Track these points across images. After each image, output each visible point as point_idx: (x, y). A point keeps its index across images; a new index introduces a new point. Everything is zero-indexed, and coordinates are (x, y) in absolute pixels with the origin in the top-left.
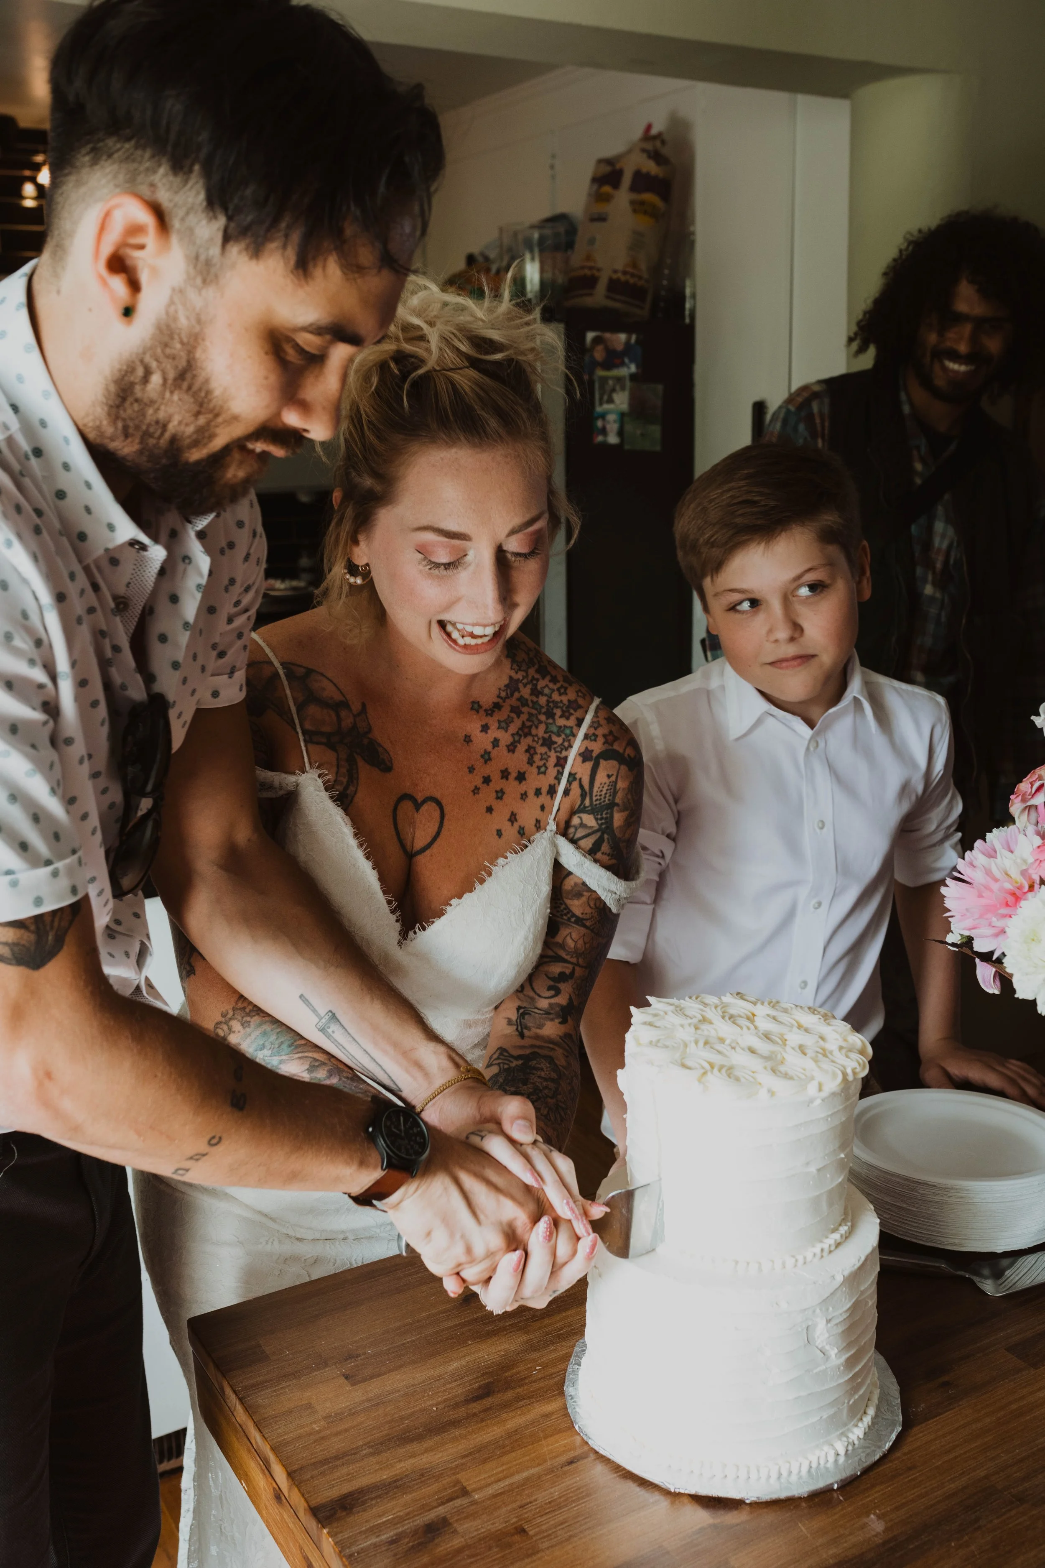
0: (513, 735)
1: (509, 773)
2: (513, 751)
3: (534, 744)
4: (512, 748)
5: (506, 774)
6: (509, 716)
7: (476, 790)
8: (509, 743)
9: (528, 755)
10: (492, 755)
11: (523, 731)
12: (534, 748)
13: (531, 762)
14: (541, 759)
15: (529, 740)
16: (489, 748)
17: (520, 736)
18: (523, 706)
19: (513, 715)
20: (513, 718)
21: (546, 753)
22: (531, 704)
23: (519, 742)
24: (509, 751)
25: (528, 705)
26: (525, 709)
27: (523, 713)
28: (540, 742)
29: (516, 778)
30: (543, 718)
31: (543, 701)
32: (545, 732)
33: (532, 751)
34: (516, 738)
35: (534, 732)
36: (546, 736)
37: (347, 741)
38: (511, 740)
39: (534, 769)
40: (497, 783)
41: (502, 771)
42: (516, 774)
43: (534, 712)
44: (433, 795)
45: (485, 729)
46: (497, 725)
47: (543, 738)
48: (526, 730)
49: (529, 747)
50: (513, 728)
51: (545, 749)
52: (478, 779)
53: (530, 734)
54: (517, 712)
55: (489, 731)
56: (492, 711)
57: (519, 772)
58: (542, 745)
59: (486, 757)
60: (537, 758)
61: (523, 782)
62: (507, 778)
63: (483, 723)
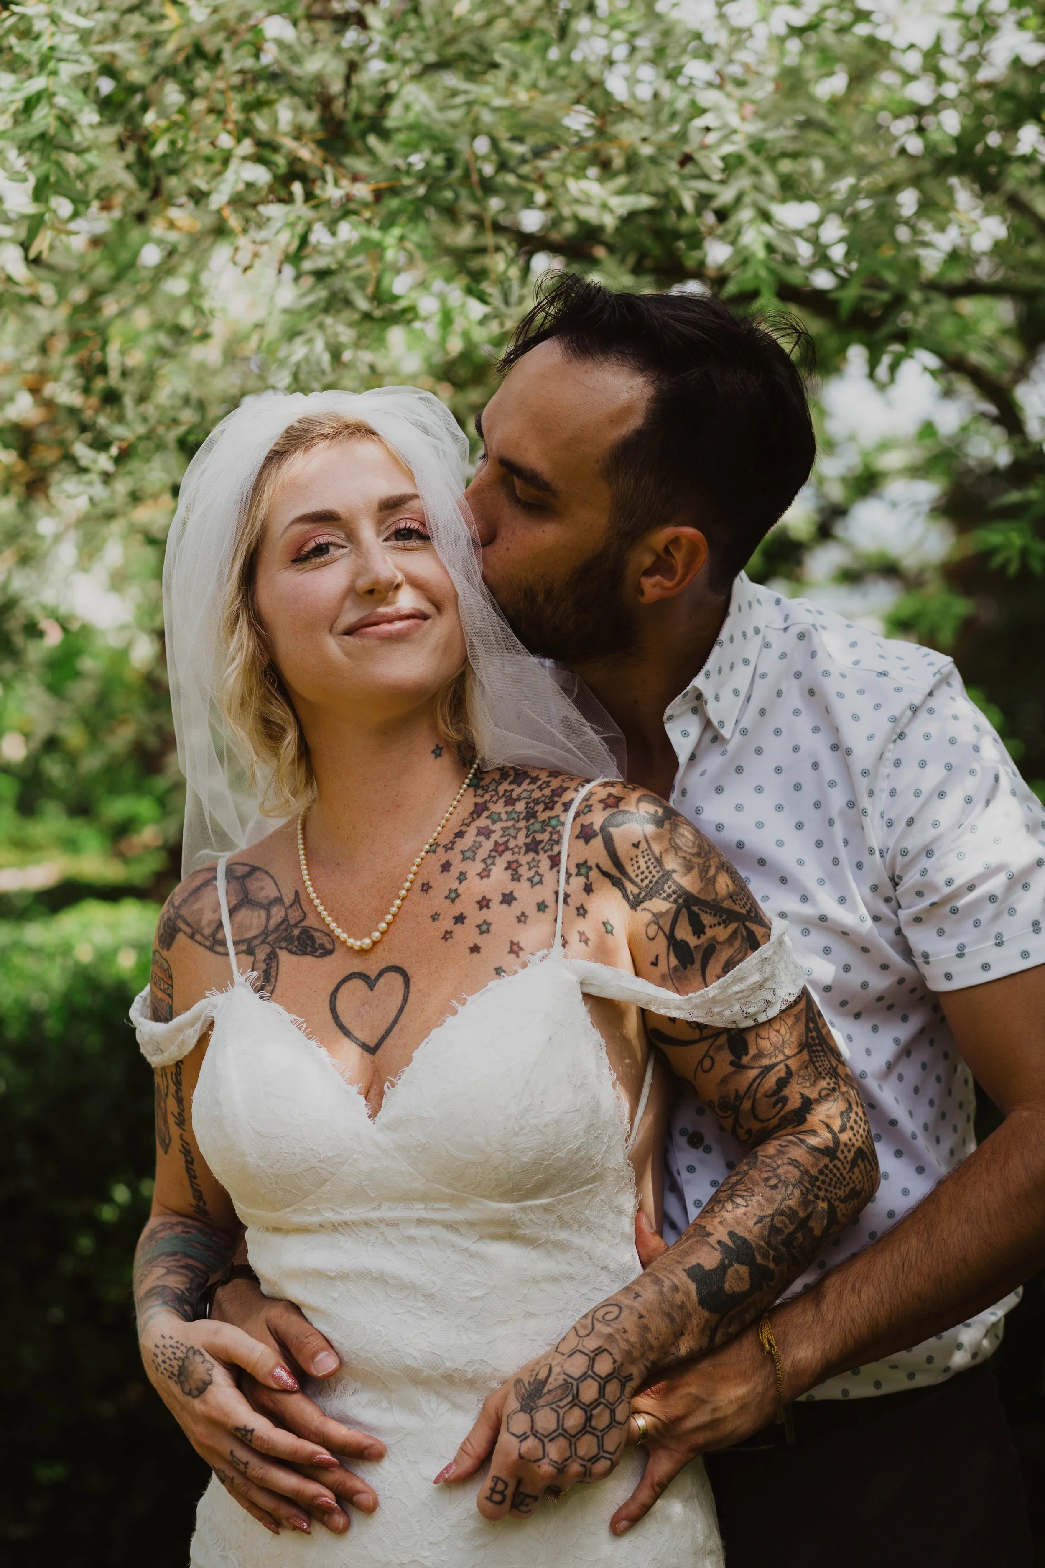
0: (484, 861)
1: (489, 901)
2: (488, 876)
3: (515, 857)
4: (484, 874)
5: (484, 903)
6: (475, 841)
7: (447, 935)
8: (479, 871)
9: (510, 872)
10: (459, 892)
11: (497, 851)
12: (516, 861)
13: (516, 878)
14: (530, 869)
15: (508, 856)
16: (455, 885)
17: (494, 857)
18: (494, 822)
19: (481, 839)
20: (480, 842)
21: (533, 859)
22: (504, 817)
23: (494, 864)
24: (482, 878)
25: (501, 820)
26: (497, 827)
27: (494, 832)
28: (523, 850)
29: (501, 902)
30: (522, 824)
31: (520, 806)
32: (527, 836)
33: (514, 865)
34: (489, 861)
35: (511, 844)
36: (529, 840)
37: (270, 938)
38: (483, 866)
39: (525, 884)
40: (475, 917)
41: (478, 902)
42: (500, 898)
43: (510, 824)
44: (390, 964)
45: (446, 867)
46: (460, 857)
47: (526, 844)
48: (501, 848)
49: (509, 863)
50: (482, 853)
51: (531, 855)
52: (447, 923)
53: (507, 849)
54: (486, 833)
55: (452, 868)
56: (453, 843)
57: (504, 895)
58: (526, 852)
59: (453, 895)
60: (523, 871)
61: (514, 903)
62: (488, 907)
63: (443, 861)
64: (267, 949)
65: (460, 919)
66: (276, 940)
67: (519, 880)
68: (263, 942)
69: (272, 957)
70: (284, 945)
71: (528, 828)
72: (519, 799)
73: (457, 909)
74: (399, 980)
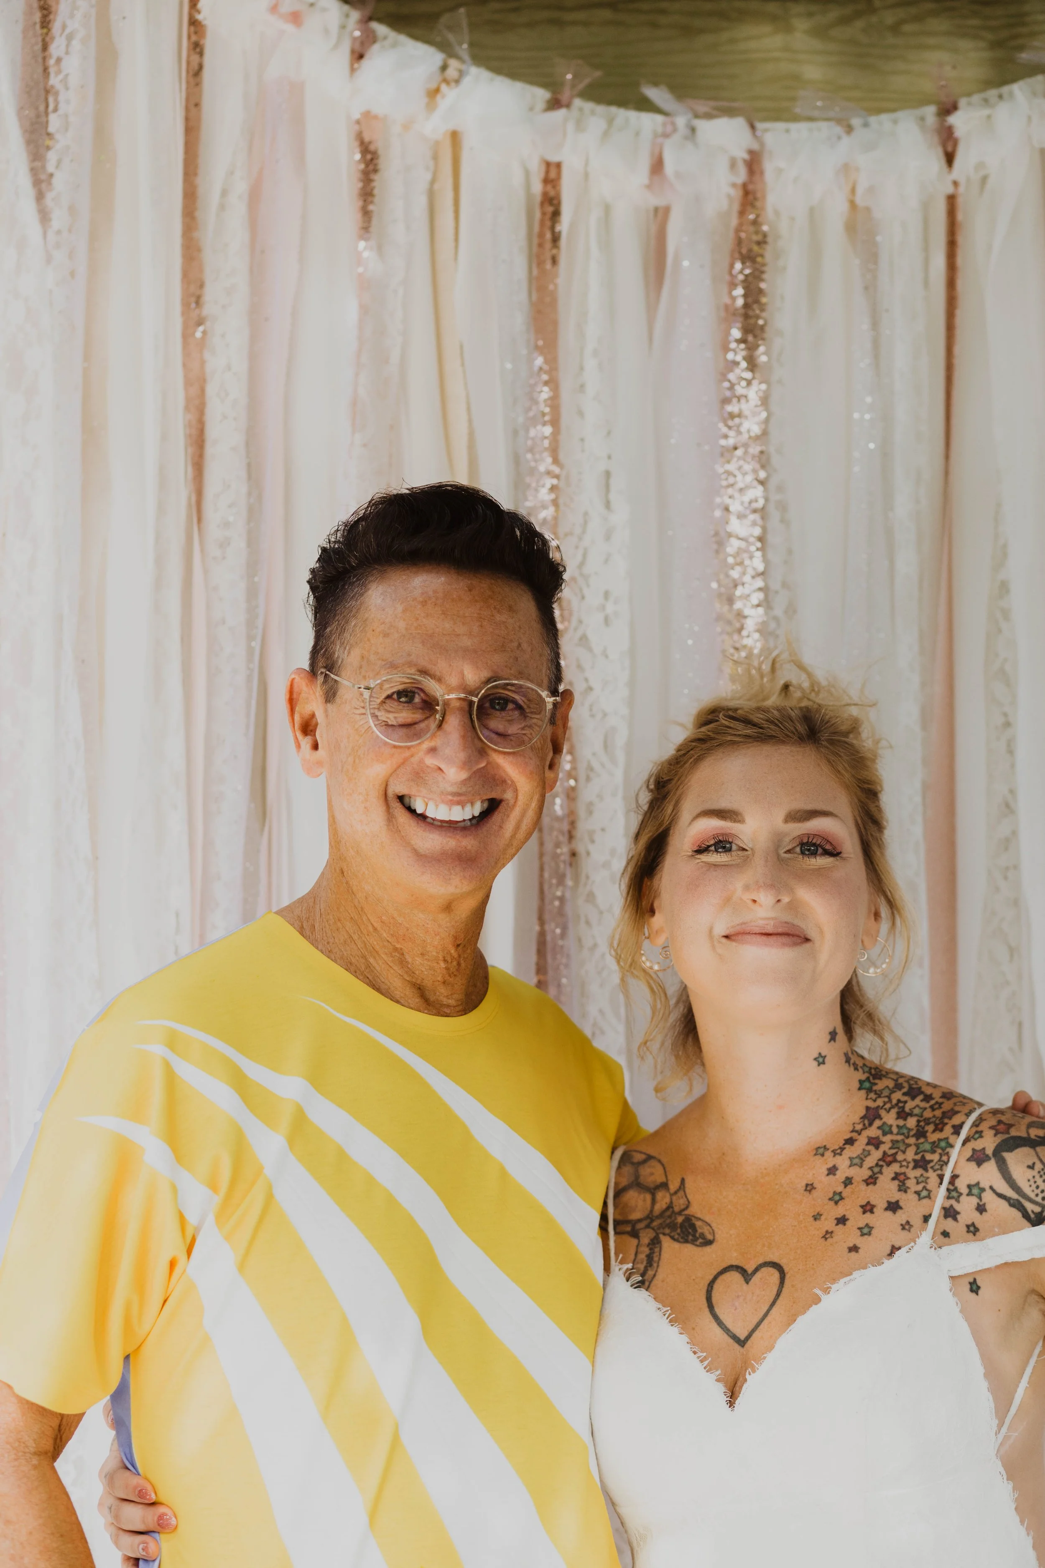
0: (871, 1168)
1: (873, 1206)
2: (875, 1183)
3: (902, 1169)
4: (871, 1181)
5: (868, 1208)
6: (864, 1149)
7: (828, 1235)
8: (866, 1177)
9: (896, 1182)
10: (845, 1195)
11: (885, 1161)
12: (904, 1174)
13: (903, 1188)
14: (918, 1183)
15: (895, 1167)
16: (840, 1188)
17: (882, 1166)
18: (884, 1133)
19: (870, 1148)
20: (869, 1151)
21: (922, 1175)
22: (895, 1130)
23: (881, 1172)
24: (868, 1185)
25: (892, 1132)
26: (888, 1138)
27: (884, 1143)
28: (911, 1165)
30: (912, 1140)
31: (912, 1122)
32: (917, 1153)
33: (902, 1177)
34: (876, 1170)
35: (900, 1157)
36: (918, 1157)
37: (655, 1224)
38: (869, 1173)
39: (911, 1196)
40: (858, 1220)
41: (862, 1207)
43: (900, 1138)
44: (768, 1260)
45: (832, 1171)
46: (848, 1162)
47: (915, 1160)
48: (889, 1159)
49: (897, 1174)
50: (870, 1161)
51: (920, 1172)
52: (828, 1223)
53: (895, 1161)
54: (875, 1143)
55: (838, 1173)
56: (842, 1149)
57: (889, 1203)
58: (914, 1167)
59: (837, 1198)
60: (911, 1184)
62: (872, 1212)
63: (830, 1165)
64: (651, 1234)
65: (842, 1221)
66: (661, 1226)
67: (905, 1191)
68: (648, 1226)
69: (655, 1243)
70: (667, 1231)
71: (918, 1146)
72: (911, 1114)
73: (840, 1211)
74: (776, 1275)
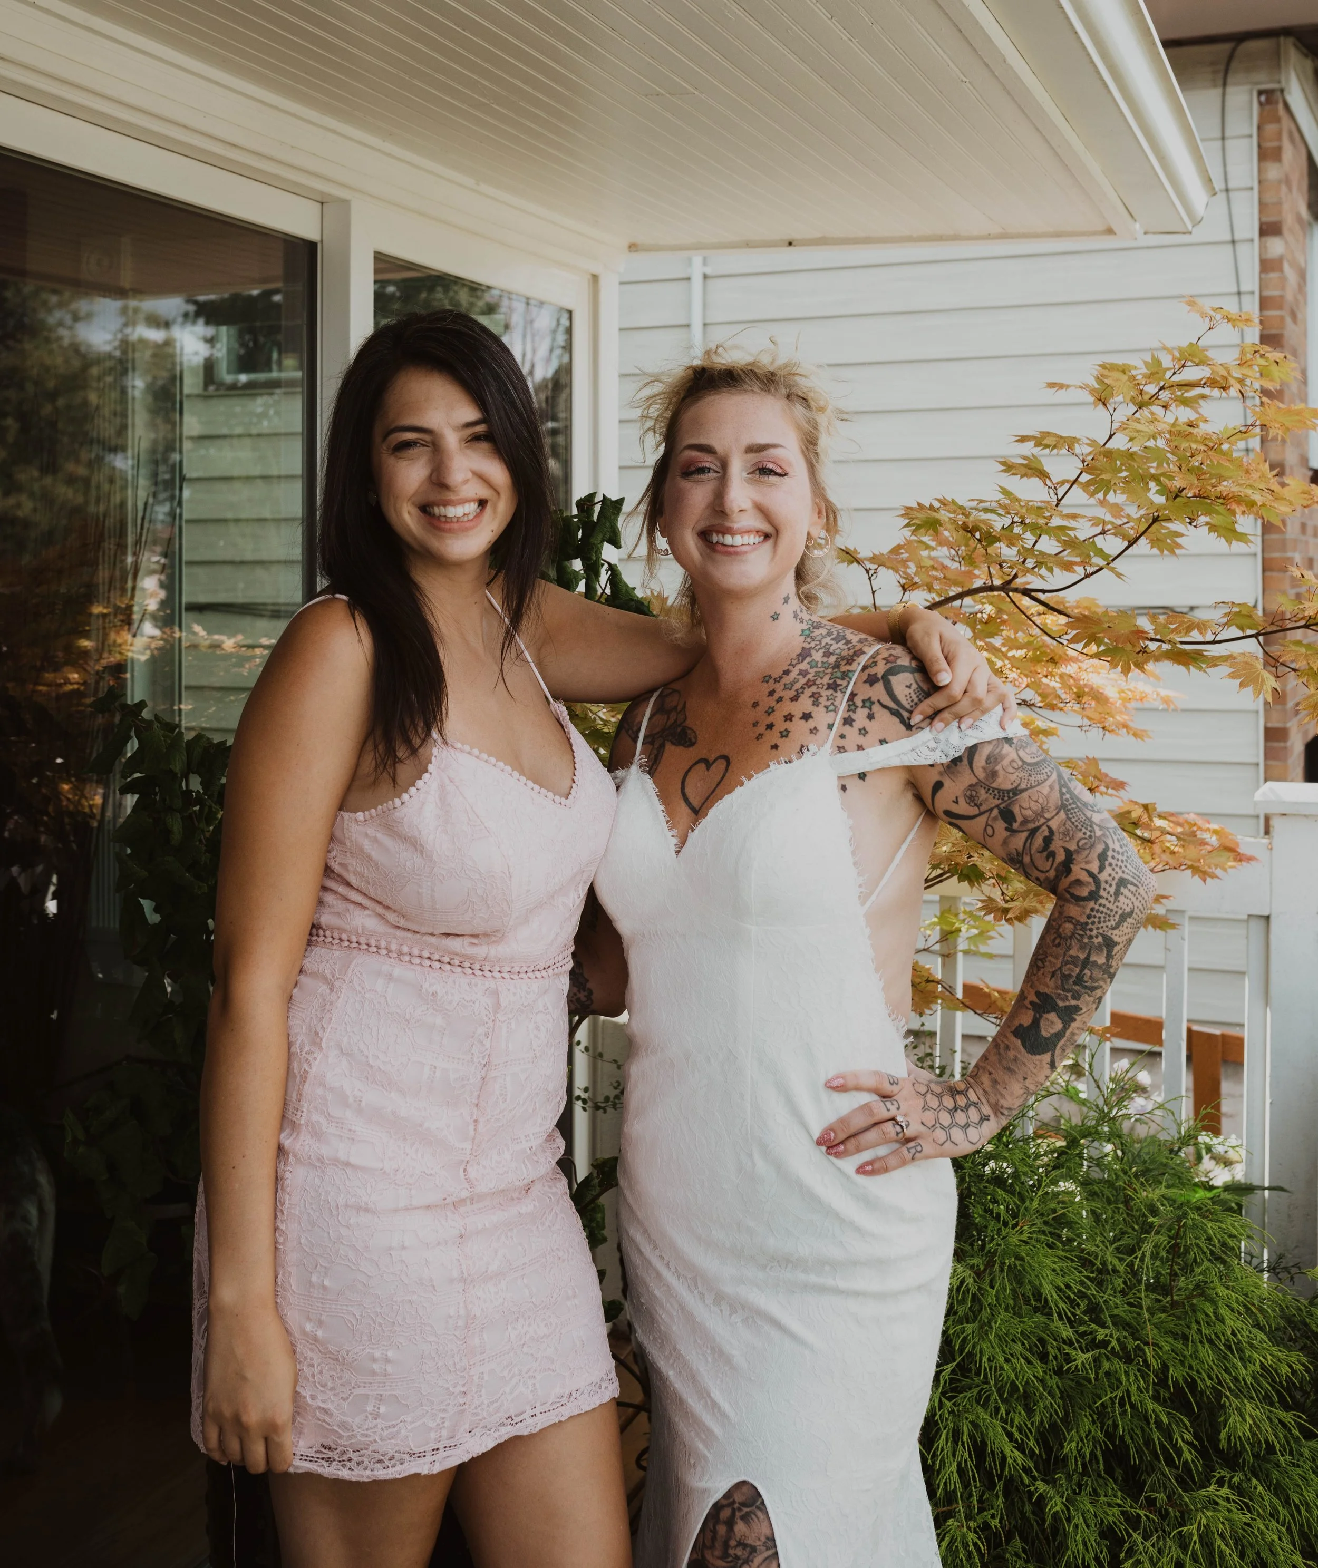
0: (797, 690)
1: (794, 717)
2: (797, 700)
3: (818, 690)
4: (795, 699)
5: (790, 718)
7: (759, 736)
8: (793, 697)
9: (812, 699)
10: (775, 708)
11: (808, 685)
12: (819, 693)
13: (816, 704)
14: (828, 700)
15: (814, 689)
16: (774, 704)
17: (805, 689)
18: (812, 667)
19: (801, 677)
20: (797, 679)
22: (820, 665)
23: (803, 693)
24: (793, 701)
25: (817, 667)
26: (812, 670)
27: (809, 673)
28: (825, 687)
29: (801, 718)
30: (830, 670)
31: (832, 660)
32: (830, 679)
33: (817, 695)
34: (801, 691)
35: (818, 682)
36: (831, 682)
37: (665, 734)
38: (795, 693)
39: (821, 709)
40: (780, 725)
41: (785, 716)
42: (801, 715)
43: (821, 669)
44: (722, 754)
45: (771, 693)
46: (783, 687)
47: (828, 684)
48: (811, 684)
49: (814, 694)
50: (798, 686)
51: (830, 692)
52: (761, 728)
53: (815, 684)
54: (803, 673)
55: (775, 694)
56: (781, 678)
57: (804, 714)
58: (827, 689)
59: (771, 711)
60: (823, 700)
61: (810, 720)
62: (791, 720)
63: (771, 689)
64: (661, 741)
65: (771, 726)
66: (668, 737)
67: (818, 706)
68: (660, 736)
70: (671, 739)
71: (832, 674)
72: (832, 656)
73: (769, 720)
74: (724, 764)
